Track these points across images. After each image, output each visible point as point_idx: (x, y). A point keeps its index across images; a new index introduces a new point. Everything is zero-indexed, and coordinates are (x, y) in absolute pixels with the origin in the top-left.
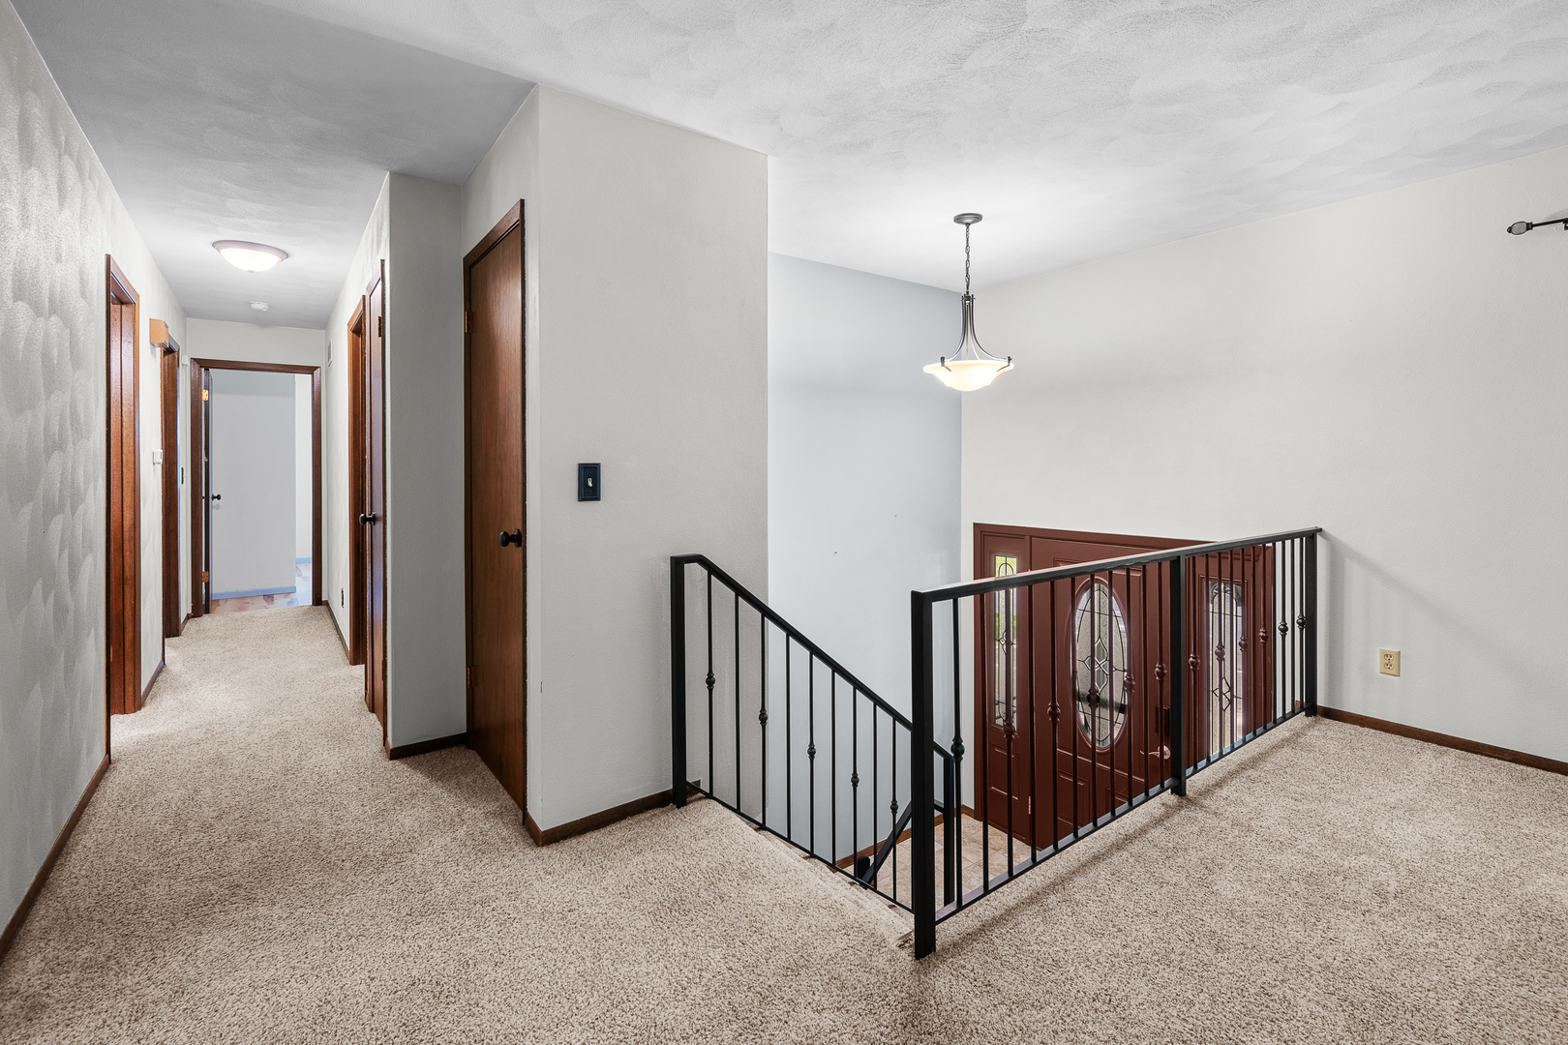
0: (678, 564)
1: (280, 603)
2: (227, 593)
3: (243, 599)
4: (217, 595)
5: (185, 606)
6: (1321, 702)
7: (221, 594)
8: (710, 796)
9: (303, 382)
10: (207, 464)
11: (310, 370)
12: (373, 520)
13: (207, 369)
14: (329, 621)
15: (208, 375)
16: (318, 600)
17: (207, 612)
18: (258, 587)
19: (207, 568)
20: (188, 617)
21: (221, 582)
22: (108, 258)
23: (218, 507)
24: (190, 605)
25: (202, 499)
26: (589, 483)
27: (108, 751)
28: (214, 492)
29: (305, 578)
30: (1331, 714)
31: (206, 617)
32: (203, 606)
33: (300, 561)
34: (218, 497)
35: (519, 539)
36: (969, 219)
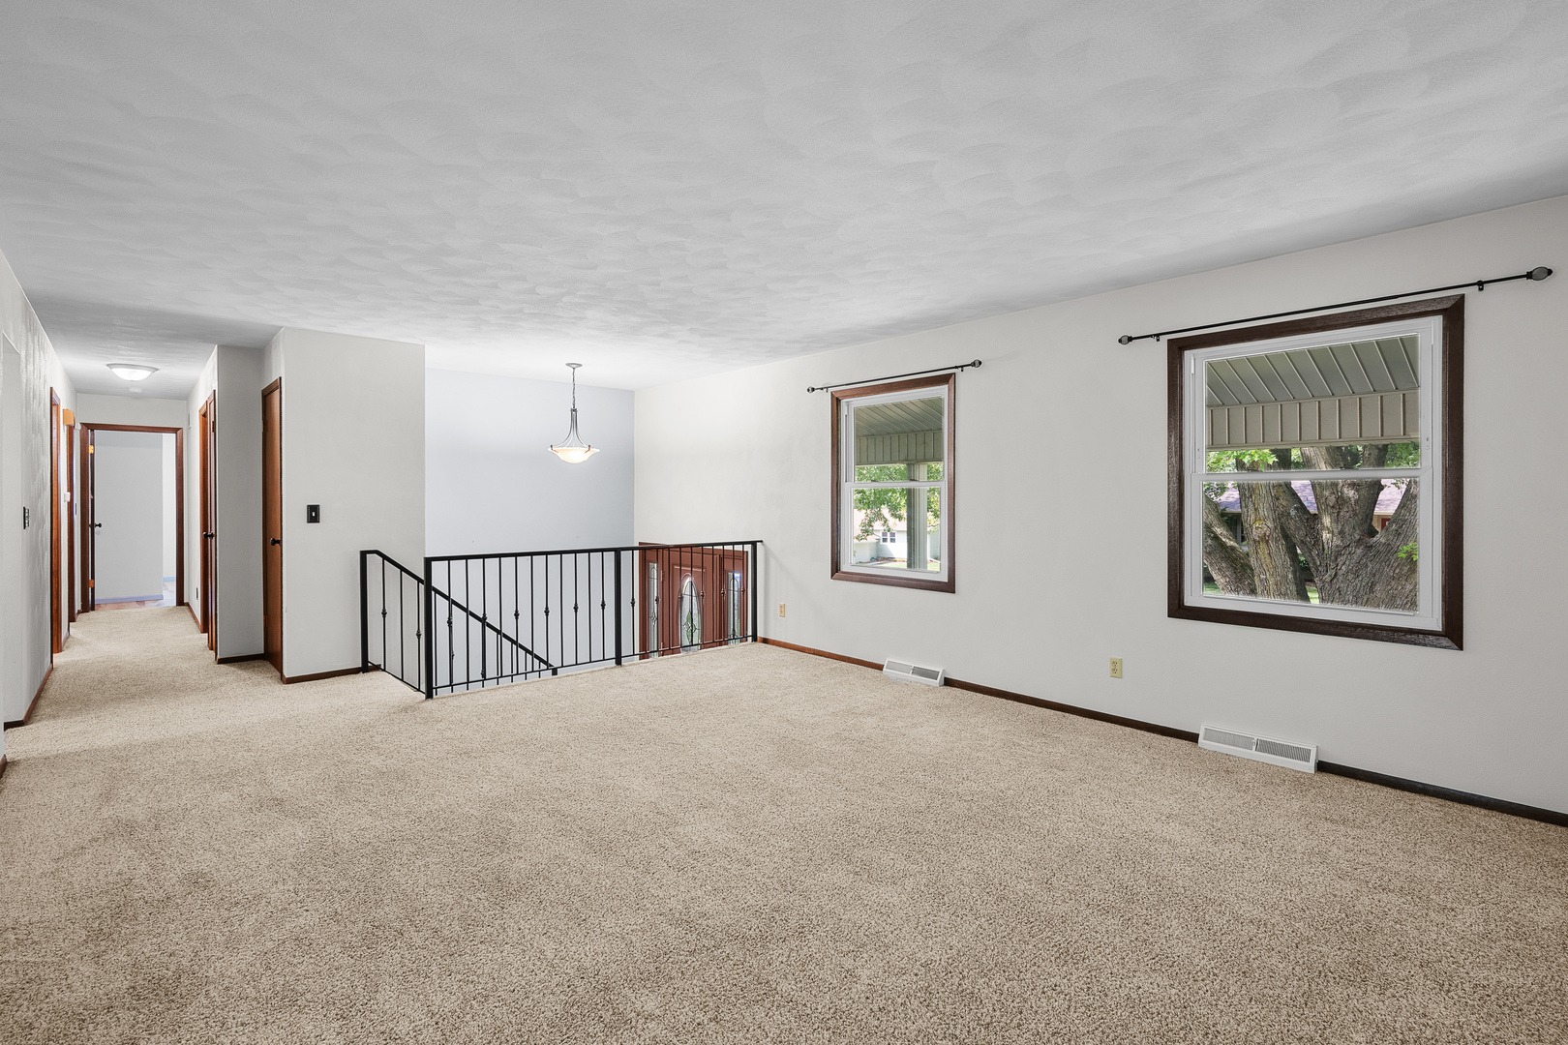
0: (364, 554)
1: (150, 606)
2: (106, 599)
3: (119, 603)
4: (98, 600)
5: (78, 606)
6: (760, 634)
7: (102, 600)
8: (384, 670)
9: (169, 439)
10: (93, 500)
11: (175, 430)
12: (212, 536)
13: (92, 430)
14: (189, 614)
15: (93, 434)
16: (180, 601)
17: (93, 609)
18: (132, 596)
19: (93, 578)
20: (79, 612)
21: (102, 590)
22: (51, 388)
23: (99, 533)
24: (80, 603)
25: (89, 526)
26: (313, 514)
27: (52, 662)
28: (96, 522)
29: (170, 591)
30: (765, 641)
31: (92, 613)
32: (89, 606)
33: (168, 580)
34: (100, 525)
35: (280, 542)
36: (574, 366)
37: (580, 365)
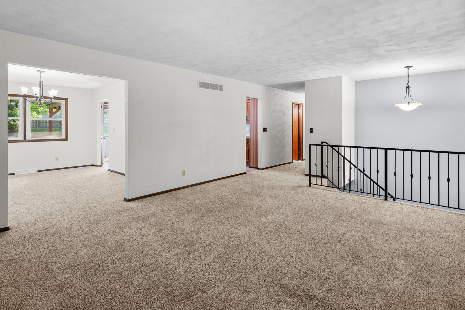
0: (322, 143)
26: (311, 130)
36: (408, 67)
37: (411, 67)
